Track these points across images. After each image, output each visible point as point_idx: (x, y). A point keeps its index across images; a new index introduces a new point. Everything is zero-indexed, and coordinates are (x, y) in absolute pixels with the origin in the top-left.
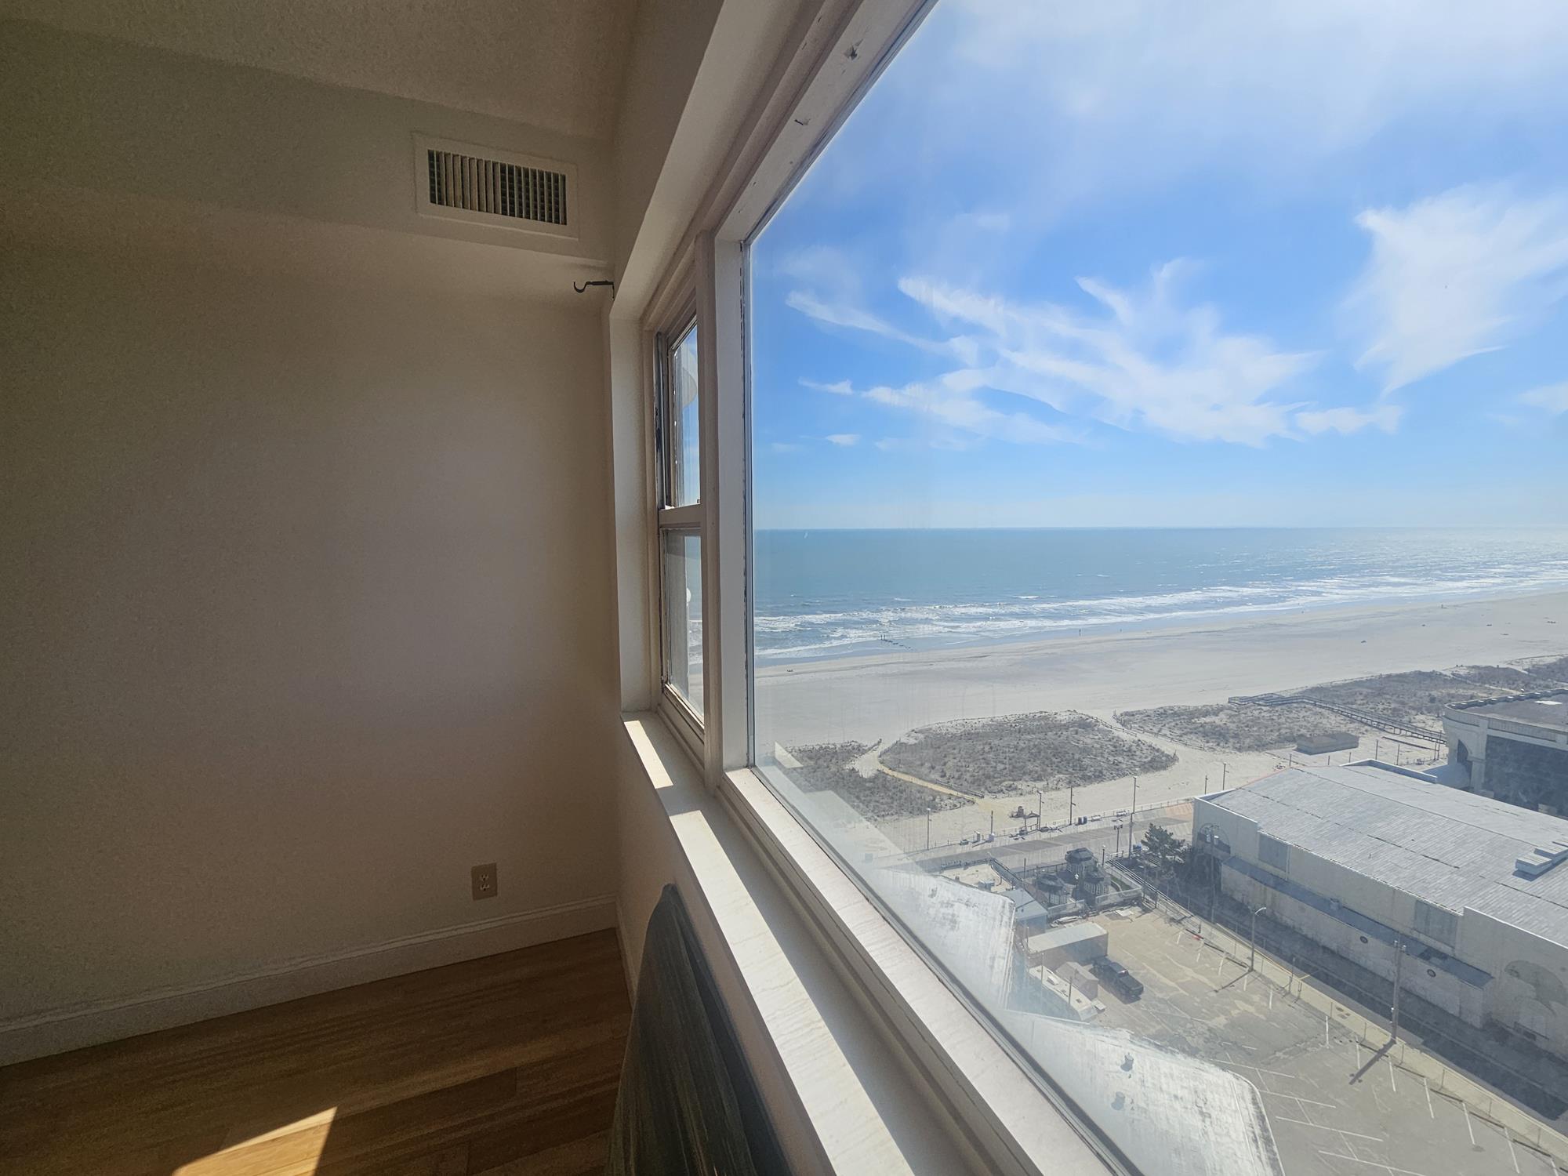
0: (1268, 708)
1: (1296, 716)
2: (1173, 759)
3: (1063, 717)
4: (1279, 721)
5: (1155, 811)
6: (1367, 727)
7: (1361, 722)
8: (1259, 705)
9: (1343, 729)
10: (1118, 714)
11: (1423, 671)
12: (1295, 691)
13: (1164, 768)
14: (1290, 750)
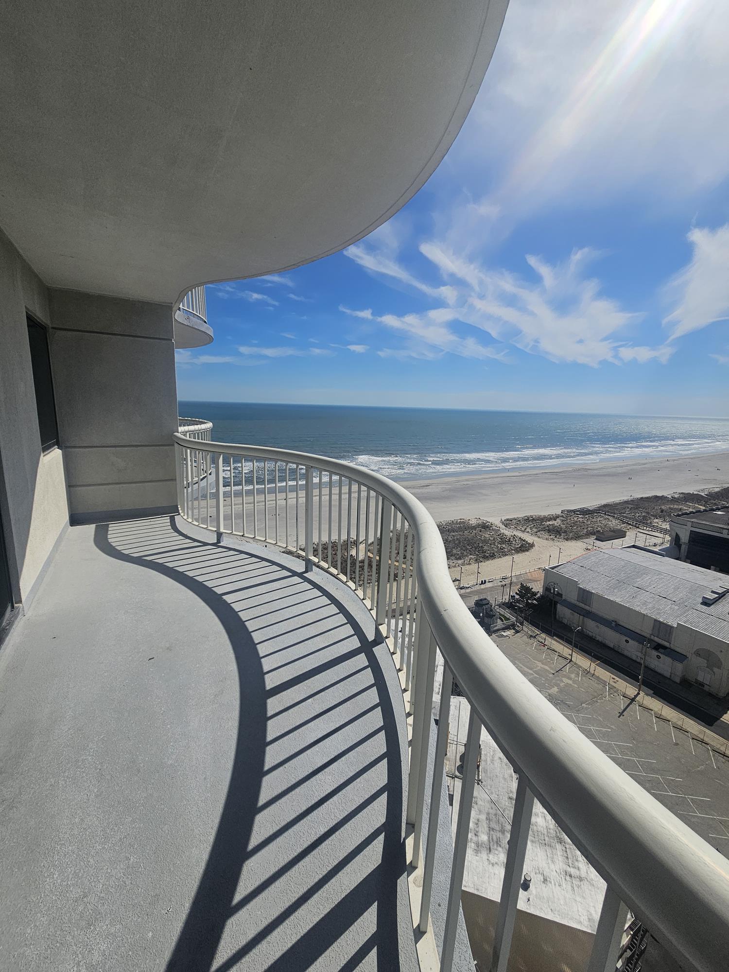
0: (581, 516)
1: (595, 520)
2: (532, 546)
3: (473, 522)
4: (588, 523)
5: (522, 575)
6: (630, 526)
7: (627, 523)
8: (578, 514)
9: (619, 527)
10: (503, 520)
11: (658, 495)
12: (595, 507)
13: (527, 551)
14: (591, 540)
